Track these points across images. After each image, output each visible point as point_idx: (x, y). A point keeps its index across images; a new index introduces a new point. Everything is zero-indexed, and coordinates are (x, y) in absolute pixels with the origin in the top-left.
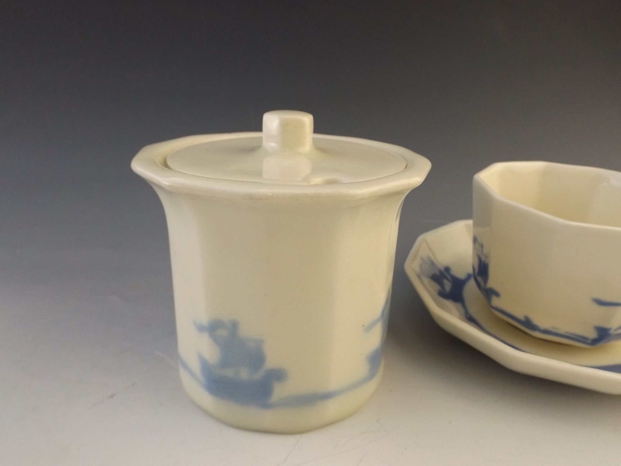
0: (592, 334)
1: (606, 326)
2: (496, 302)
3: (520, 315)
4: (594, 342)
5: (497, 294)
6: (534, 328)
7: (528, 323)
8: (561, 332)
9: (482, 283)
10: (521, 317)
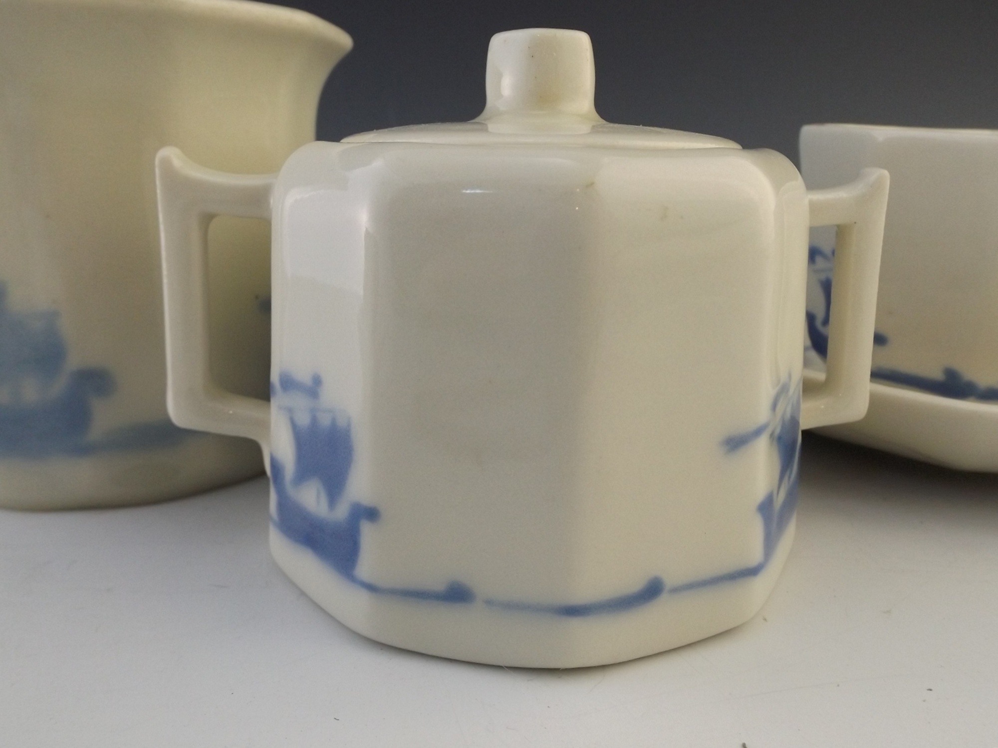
5: (881, 341)
10: (936, 373)
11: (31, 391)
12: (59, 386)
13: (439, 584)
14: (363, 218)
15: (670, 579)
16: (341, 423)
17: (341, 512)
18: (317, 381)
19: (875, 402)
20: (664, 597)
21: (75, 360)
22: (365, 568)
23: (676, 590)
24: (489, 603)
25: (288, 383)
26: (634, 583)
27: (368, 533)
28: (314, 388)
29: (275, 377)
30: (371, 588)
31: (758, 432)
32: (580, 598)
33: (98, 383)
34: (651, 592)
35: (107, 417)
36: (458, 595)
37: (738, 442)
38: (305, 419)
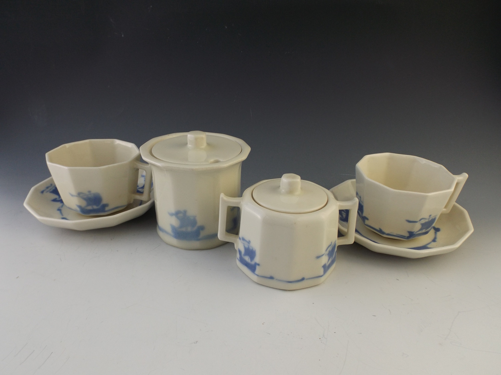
0: (407, 235)
1: (413, 231)
2: (367, 222)
3: (377, 228)
4: (408, 238)
5: (367, 219)
6: (383, 233)
7: (381, 231)
8: (394, 234)
9: (361, 214)
11: (189, 229)
12: (195, 228)
13: (269, 276)
15: (306, 278)
16: (254, 250)
17: (253, 263)
18: (250, 242)
20: (305, 280)
21: (199, 223)
22: (257, 272)
24: (276, 280)
25: (243, 239)
26: (300, 278)
27: (258, 267)
29: (240, 236)
30: (257, 275)
31: (323, 254)
32: (291, 279)
33: (202, 228)
34: (303, 279)
35: (203, 234)
36: (271, 278)
37: (318, 257)
38: (247, 246)
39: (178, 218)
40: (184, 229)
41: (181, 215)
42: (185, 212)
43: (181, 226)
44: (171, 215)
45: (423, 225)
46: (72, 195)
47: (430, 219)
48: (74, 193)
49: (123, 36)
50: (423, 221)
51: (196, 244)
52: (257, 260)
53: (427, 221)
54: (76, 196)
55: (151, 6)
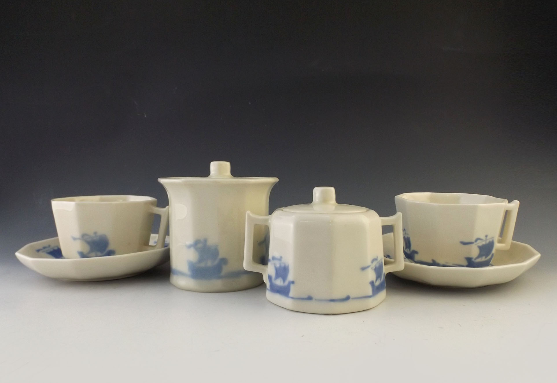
0: (465, 263)
1: (470, 257)
2: (417, 257)
5: (416, 252)
6: (438, 265)
7: (434, 263)
8: (451, 265)
10: (430, 261)
11: (210, 263)
12: (216, 262)
13: (306, 297)
14: (292, 226)
15: (352, 296)
16: (287, 265)
17: (286, 283)
18: (281, 257)
19: (406, 266)
20: (350, 300)
21: (221, 255)
22: (291, 294)
23: (353, 299)
24: (316, 300)
25: (274, 258)
26: (344, 296)
27: (292, 287)
28: (280, 259)
29: (270, 257)
30: (292, 298)
31: (368, 267)
32: (334, 298)
33: (224, 261)
34: (348, 298)
35: (226, 269)
36: (310, 298)
37: (363, 269)
38: (278, 265)
39: (197, 249)
40: (203, 265)
41: (200, 245)
42: (206, 240)
43: (200, 260)
44: (189, 247)
45: (481, 248)
46: (75, 239)
47: (488, 242)
48: (77, 235)
49: (145, 116)
50: (480, 243)
51: (218, 283)
52: (290, 277)
53: (484, 243)
54: (79, 239)
55: (176, 88)
